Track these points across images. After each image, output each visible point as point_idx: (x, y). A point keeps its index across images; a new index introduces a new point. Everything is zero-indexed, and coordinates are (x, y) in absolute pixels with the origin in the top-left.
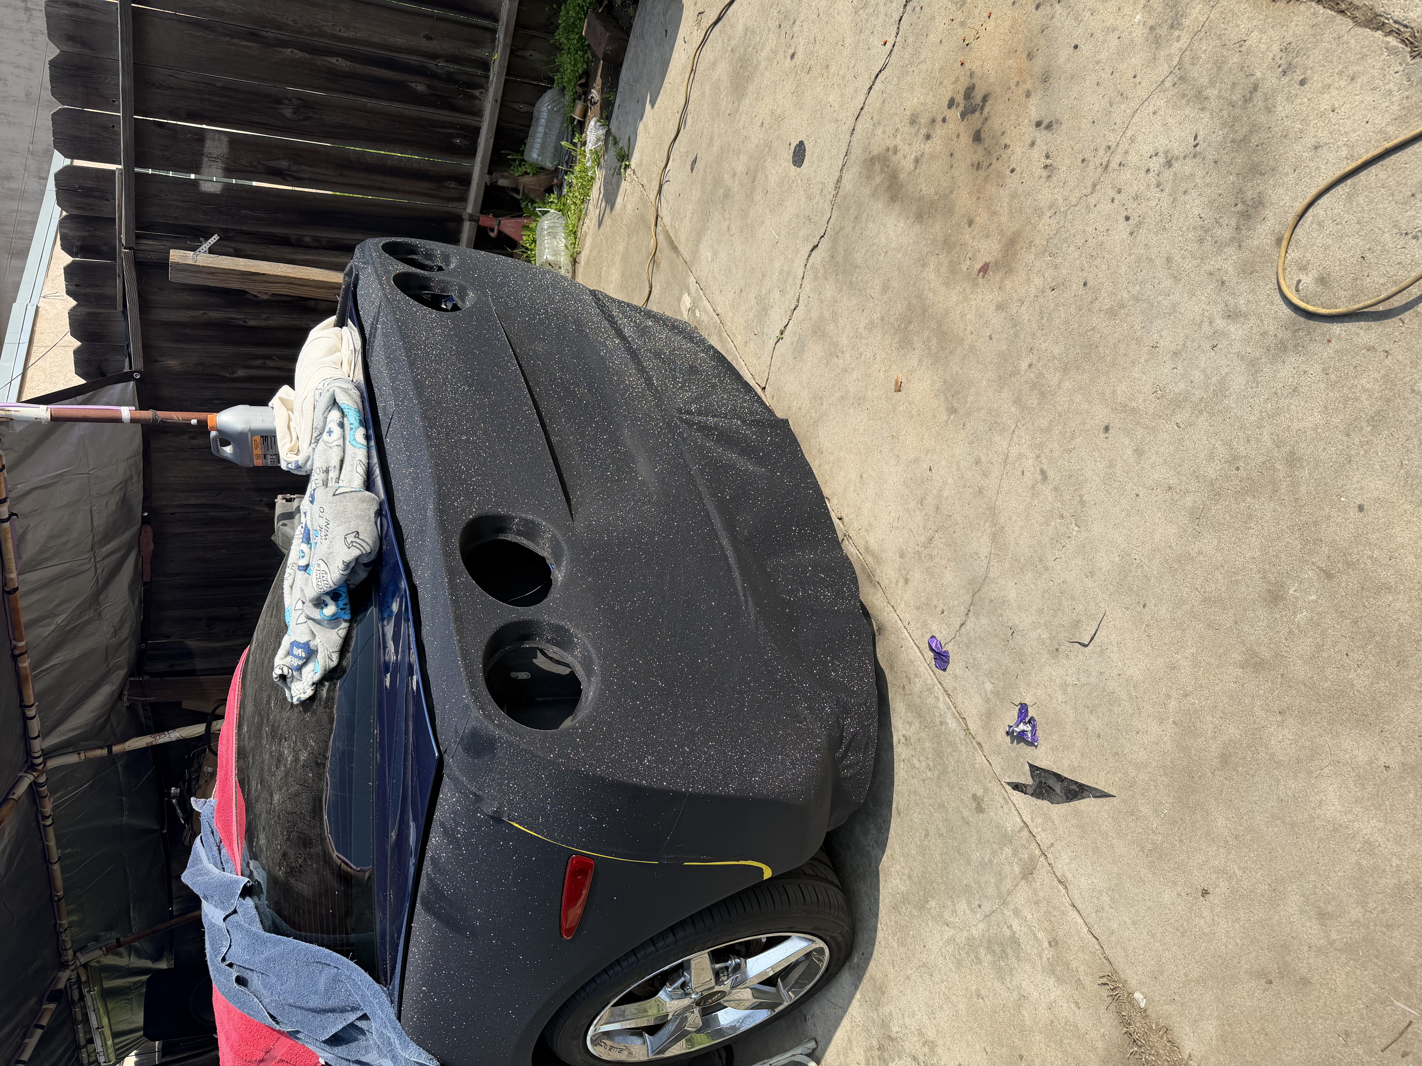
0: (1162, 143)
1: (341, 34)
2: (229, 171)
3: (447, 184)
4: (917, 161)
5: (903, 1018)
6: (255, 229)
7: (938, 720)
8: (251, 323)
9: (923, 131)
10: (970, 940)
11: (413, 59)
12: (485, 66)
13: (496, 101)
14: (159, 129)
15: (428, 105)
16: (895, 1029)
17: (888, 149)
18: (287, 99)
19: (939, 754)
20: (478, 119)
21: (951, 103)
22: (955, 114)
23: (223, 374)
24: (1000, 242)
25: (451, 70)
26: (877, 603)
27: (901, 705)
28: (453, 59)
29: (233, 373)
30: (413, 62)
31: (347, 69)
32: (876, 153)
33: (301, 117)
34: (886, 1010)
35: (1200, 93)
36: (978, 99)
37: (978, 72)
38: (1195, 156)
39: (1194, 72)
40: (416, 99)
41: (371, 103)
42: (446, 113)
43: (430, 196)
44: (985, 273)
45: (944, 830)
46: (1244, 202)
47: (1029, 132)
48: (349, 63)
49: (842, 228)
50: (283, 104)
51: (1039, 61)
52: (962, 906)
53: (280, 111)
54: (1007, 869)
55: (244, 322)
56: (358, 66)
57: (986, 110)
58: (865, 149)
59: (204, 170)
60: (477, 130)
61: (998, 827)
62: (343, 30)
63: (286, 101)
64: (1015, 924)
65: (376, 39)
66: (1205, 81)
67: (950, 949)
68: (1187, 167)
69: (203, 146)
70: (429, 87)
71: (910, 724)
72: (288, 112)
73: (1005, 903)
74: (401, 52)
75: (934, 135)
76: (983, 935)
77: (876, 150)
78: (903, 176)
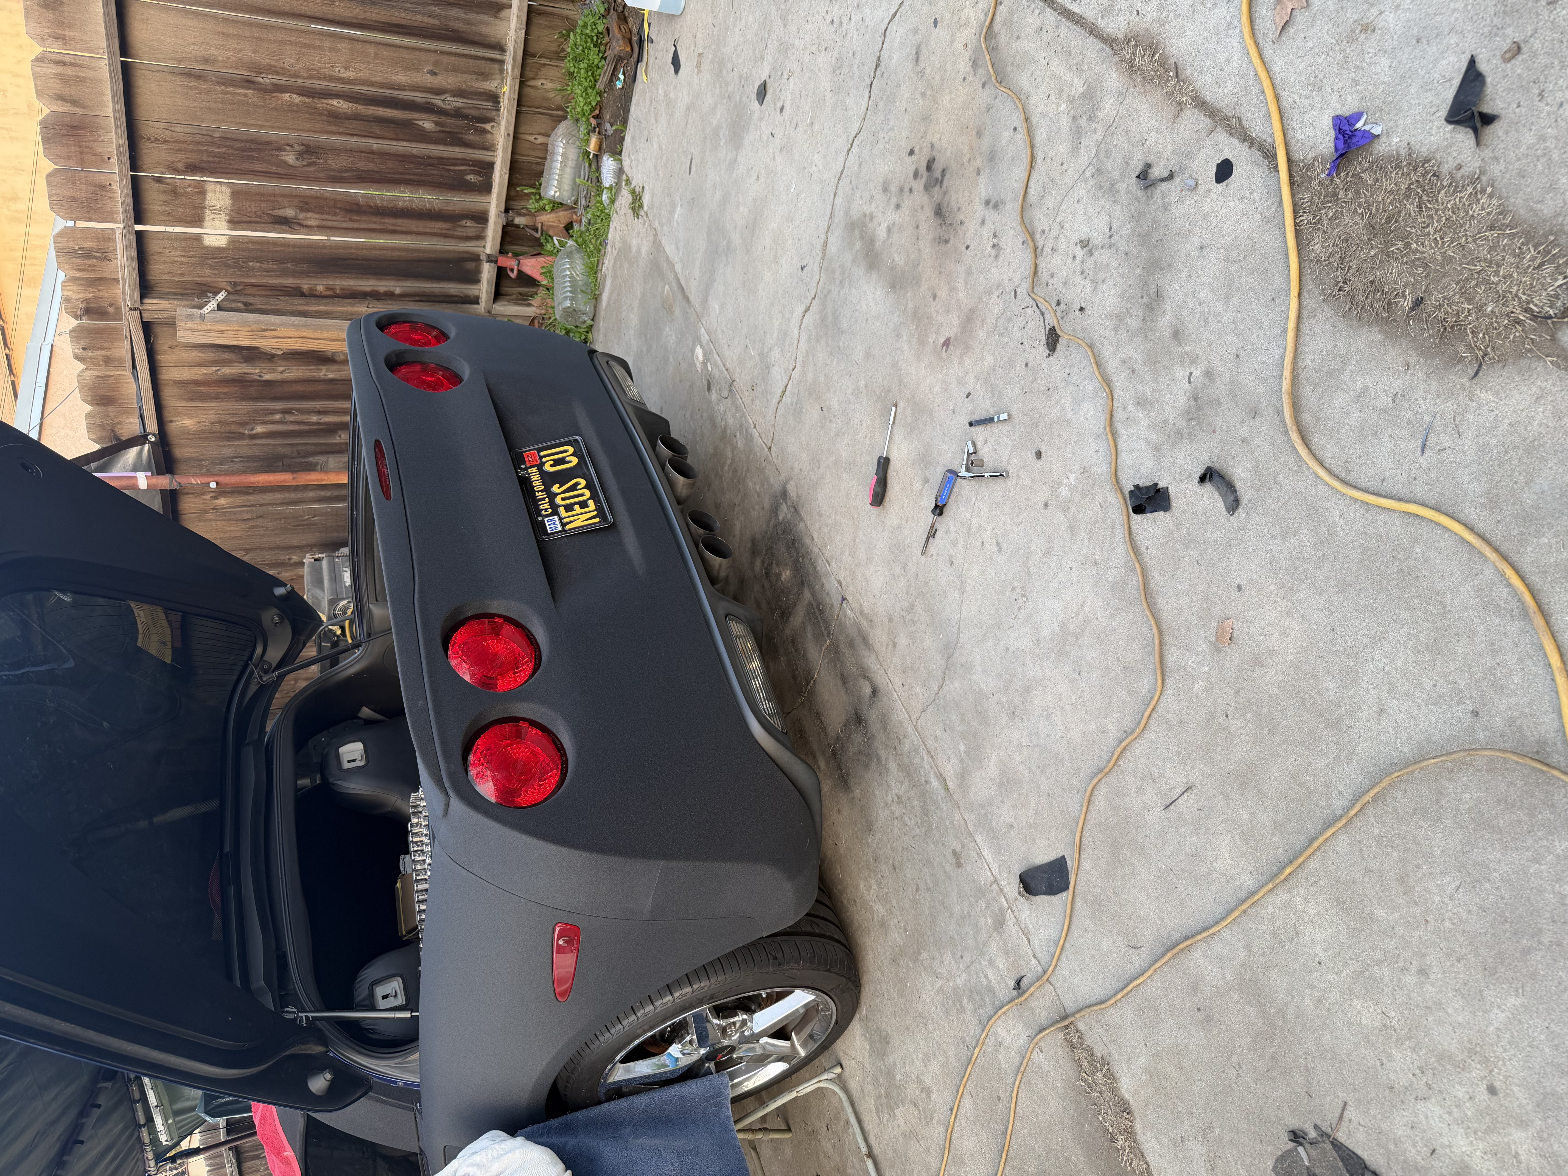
0: (1084, 232)
1: (341, 75)
2: (234, 223)
3: (463, 223)
4: (889, 230)
5: (905, 1066)
6: (264, 281)
7: (923, 779)
8: (267, 377)
9: (894, 200)
10: (955, 988)
11: (418, 97)
12: (494, 98)
13: (509, 135)
14: (157, 185)
15: (436, 142)
16: (899, 1077)
17: (865, 215)
18: (288, 145)
19: (926, 812)
20: (492, 154)
21: (916, 175)
22: (919, 185)
23: (241, 431)
24: (958, 317)
25: (459, 105)
26: (871, 666)
27: (894, 765)
28: (460, 93)
29: (252, 429)
30: (419, 100)
31: (349, 111)
32: (855, 218)
33: (305, 163)
34: (890, 1059)
35: (1113, 185)
36: (937, 174)
37: (937, 145)
38: (1110, 247)
39: (1109, 165)
40: (423, 137)
41: (376, 145)
42: (457, 149)
43: (446, 236)
44: (947, 347)
45: (931, 885)
46: (1148, 295)
47: (979, 209)
48: (350, 104)
49: (829, 292)
50: (285, 150)
51: (986, 141)
52: (948, 958)
53: (283, 158)
54: (982, 921)
55: (260, 376)
56: (360, 107)
57: (945, 184)
58: (847, 213)
59: (207, 223)
60: (491, 166)
61: (974, 881)
62: (343, 71)
63: (288, 148)
64: (990, 973)
65: (377, 79)
66: (1116, 174)
67: (939, 998)
68: (1103, 257)
69: (204, 199)
70: (437, 123)
71: (901, 783)
72: (290, 158)
73: (982, 954)
74: (405, 90)
75: (903, 205)
76: (966, 986)
77: (855, 214)
78: (878, 244)
